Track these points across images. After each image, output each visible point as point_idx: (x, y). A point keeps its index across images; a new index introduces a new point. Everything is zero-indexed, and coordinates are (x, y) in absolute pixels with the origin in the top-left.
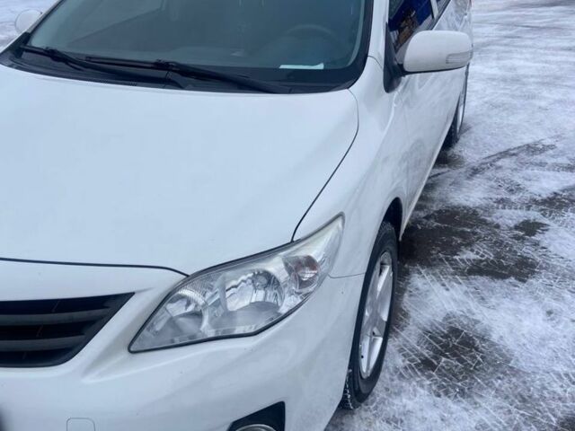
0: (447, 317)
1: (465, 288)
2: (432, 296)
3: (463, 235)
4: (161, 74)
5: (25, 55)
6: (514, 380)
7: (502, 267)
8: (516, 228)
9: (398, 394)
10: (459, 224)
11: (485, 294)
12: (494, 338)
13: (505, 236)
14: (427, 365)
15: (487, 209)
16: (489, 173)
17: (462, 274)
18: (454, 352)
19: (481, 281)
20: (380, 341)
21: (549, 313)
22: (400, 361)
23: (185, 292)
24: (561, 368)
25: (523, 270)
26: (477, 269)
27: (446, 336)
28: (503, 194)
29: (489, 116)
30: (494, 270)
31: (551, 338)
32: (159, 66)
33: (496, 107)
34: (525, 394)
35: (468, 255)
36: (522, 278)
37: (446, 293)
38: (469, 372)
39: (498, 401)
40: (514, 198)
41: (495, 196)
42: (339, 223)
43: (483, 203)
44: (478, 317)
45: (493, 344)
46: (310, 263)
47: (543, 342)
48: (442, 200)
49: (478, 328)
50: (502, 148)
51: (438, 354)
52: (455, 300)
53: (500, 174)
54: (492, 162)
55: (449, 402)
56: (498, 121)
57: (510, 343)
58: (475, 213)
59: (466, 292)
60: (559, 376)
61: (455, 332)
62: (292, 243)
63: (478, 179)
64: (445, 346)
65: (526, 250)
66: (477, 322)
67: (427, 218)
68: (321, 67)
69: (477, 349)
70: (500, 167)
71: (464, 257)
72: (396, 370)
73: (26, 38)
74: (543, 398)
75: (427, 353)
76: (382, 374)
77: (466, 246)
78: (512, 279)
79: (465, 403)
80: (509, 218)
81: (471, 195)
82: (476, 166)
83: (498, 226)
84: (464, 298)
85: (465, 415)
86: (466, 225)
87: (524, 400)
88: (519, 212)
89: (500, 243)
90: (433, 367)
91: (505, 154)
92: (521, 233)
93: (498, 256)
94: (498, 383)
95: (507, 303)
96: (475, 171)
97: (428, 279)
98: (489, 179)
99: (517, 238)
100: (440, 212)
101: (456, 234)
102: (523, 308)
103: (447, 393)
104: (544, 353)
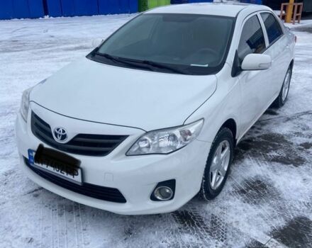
0: (256, 176)
1: (268, 166)
2: (252, 168)
3: (274, 145)
4: (145, 65)
5: (96, 56)
6: (279, 201)
7: (288, 160)
8: (301, 145)
9: (228, 200)
10: (274, 141)
11: (277, 169)
12: (276, 186)
13: (294, 148)
14: (243, 192)
15: (289, 136)
16: (295, 121)
17: (269, 161)
18: (256, 189)
19: (276, 164)
20: (222, 178)
21: (304, 180)
22: (231, 189)
23: (145, 137)
24: (302, 200)
25: (298, 162)
26: (276, 160)
27: (254, 183)
28: (299, 130)
29: (304, 95)
30: (284, 161)
31: (301, 189)
32: (145, 62)
33: (309, 91)
34: (282, 207)
35: (274, 154)
36: (296, 165)
37: (259, 168)
38: (260, 196)
39: (270, 208)
40: (304, 132)
41: (295, 131)
42: (201, 122)
43: (288, 133)
44: (271, 178)
45: (274, 188)
46: (189, 133)
47: (297, 190)
48: (268, 130)
49: (269, 182)
50: (306, 110)
51: (248, 189)
52: (262, 171)
53: (301, 122)
54: (298, 116)
55: (248, 205)
56: (308, 97)
57: (282, 189)
58: (282, 137)
59: (268, 168)
60: (300, 203)
61: (259, 182)
62: (183, 125)
63: (288, 123)
64: (253, 186)
65: (303, 155)
66: (270, 179)
67: (259, 137)
68: (207, 66)
69: (266, 189)
70: (301, 119)
71: (271, 154)
72: (229, 192)
73: (97, 49)
74: (290, 209)
75: (243, 188)
76: (222, 192)
77: (274, 150)
78: (292, 165)
79: (255, 206)
80: (299, 140)
81: (283, 129)
82: (290, 117)
83: (292, 144)
84: (267, 170)
85: (254, 210)
86: (276, 142)
87: (281, 208)
88: (304, 139)
89: (290, 151)
90: (245, 193)
91: (307, 113)
92: (302, 147)
93: (288, 155)
94: (271, 202)
95: (286, 174)
96: (288, 119)
97: (252, 161)
98: (295, 123)
99: (300, 149)
100: (265, 135)
101: (270, 145)
102: (292, 176)
103: (248, 202)
104: (296, 194)
